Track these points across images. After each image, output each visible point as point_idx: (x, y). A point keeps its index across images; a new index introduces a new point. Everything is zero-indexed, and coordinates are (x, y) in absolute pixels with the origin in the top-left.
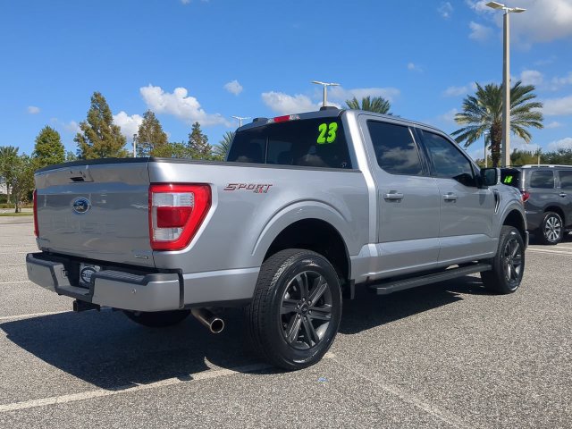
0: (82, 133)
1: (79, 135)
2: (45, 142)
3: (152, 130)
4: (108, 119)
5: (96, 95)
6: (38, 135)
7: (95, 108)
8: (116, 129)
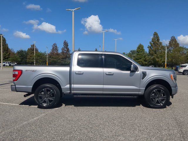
0: (150, 45)
1: (149, 46)
2: (139, 48)
3: (174, 43)
4: (158, 40)
5: (155, 33)
6: (137, 47)
7: (154, 37)
8: (161, 43)
